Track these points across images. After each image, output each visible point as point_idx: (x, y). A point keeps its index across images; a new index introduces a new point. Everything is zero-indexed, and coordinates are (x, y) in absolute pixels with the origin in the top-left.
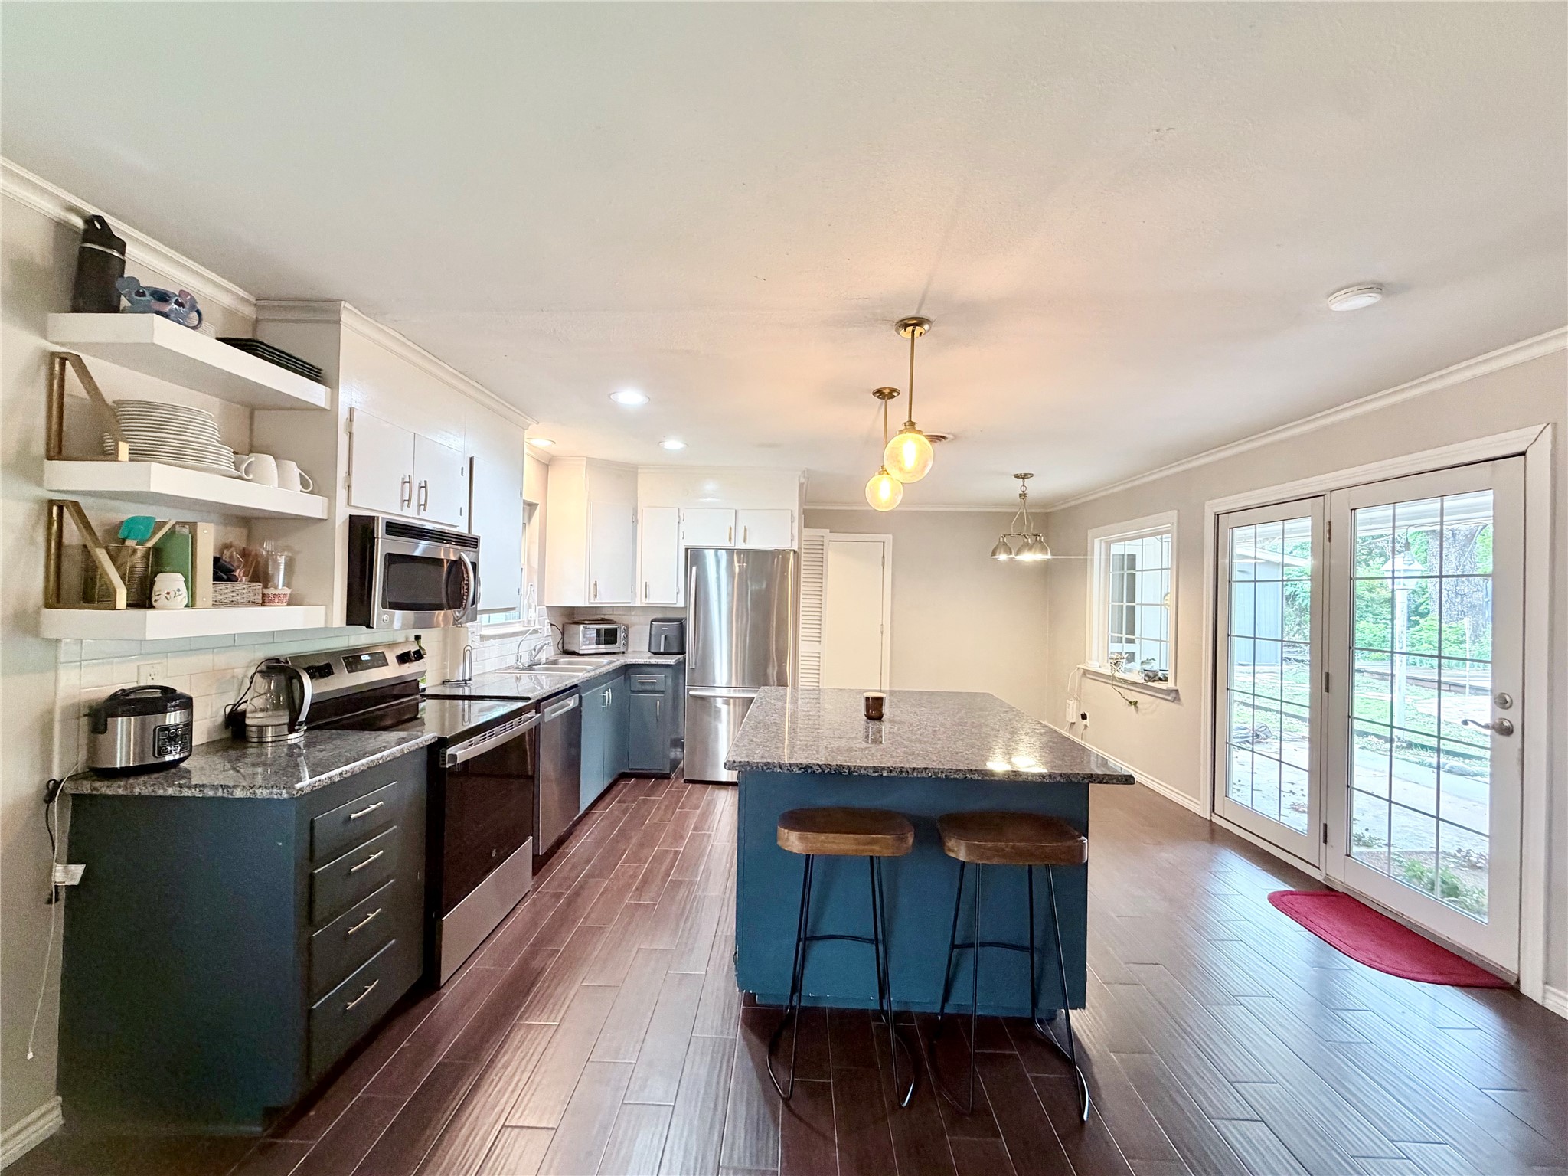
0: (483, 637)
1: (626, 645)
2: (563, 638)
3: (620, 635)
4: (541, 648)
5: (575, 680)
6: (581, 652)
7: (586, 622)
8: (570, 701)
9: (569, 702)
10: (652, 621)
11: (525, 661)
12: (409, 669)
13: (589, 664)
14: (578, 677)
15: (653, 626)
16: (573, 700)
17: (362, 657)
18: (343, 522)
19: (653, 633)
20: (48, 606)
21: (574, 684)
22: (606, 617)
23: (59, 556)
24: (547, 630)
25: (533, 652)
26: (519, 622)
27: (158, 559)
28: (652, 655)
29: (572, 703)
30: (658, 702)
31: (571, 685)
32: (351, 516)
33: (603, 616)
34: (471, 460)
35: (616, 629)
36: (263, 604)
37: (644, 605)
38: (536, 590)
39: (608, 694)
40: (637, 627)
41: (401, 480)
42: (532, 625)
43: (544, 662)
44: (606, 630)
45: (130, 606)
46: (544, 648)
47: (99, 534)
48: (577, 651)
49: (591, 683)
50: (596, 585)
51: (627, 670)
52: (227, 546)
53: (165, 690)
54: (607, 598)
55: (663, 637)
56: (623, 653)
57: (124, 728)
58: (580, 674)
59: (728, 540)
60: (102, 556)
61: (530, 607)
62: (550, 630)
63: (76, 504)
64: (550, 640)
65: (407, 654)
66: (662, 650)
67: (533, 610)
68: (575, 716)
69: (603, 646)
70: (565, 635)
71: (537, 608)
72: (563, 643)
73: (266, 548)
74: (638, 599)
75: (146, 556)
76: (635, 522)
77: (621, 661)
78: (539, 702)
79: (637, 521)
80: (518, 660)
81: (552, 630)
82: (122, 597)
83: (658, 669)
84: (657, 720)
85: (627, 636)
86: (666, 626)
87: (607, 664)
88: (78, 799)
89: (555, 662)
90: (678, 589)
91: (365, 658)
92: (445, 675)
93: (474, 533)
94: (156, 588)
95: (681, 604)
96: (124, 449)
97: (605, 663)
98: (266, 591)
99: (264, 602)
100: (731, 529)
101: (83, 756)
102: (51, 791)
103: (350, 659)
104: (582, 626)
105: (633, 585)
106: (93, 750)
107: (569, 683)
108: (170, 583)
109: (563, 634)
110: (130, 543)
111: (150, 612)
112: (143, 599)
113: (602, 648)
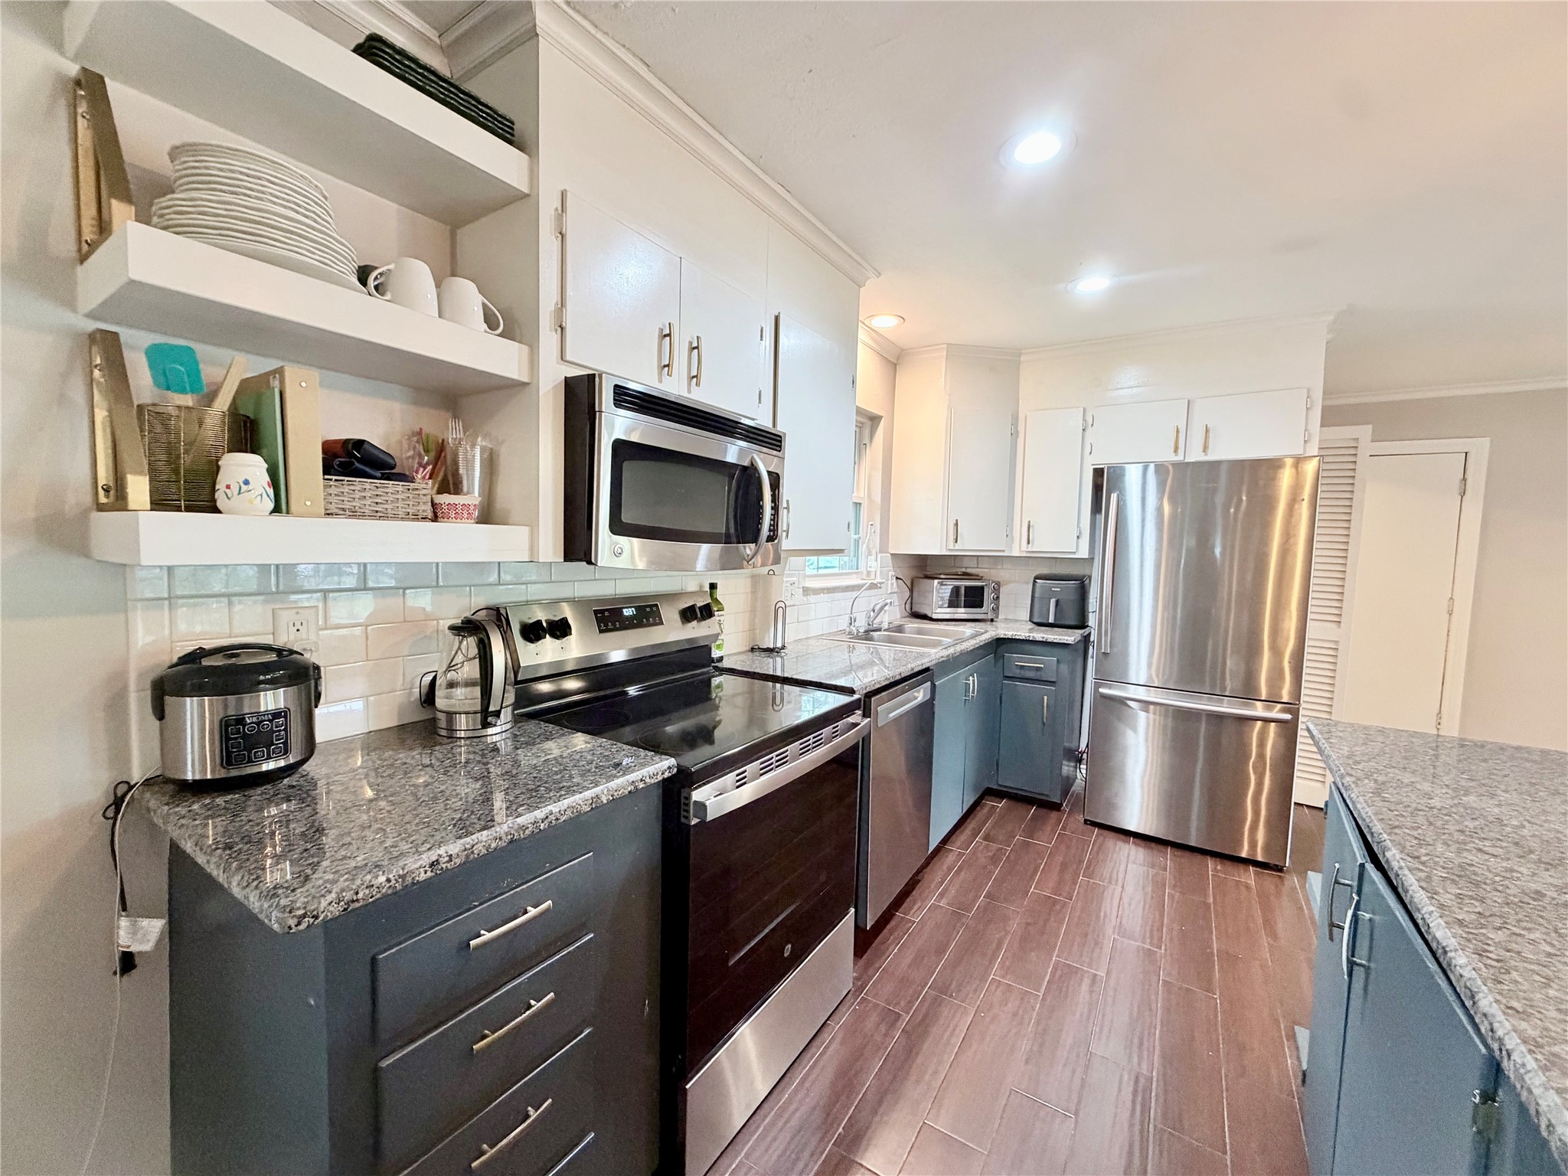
0: (806, 591)
1: (996, 610)
2: (911, 596)
3: (988, 596)
4: (882, 608)
5: (926, 660)
6: (935, 616)
7: (942, 576)
8: (918, 691)
9: (916, 694)
10: (1037, 578)
11: (861, 624)
12: (696, 631)
13: (946, 635)
14: (931, 656)
15: (1037, 585)
16: (922, 691)
17: (624, 610)
18: (555, 387)
19: (1036, 595)
21: (924, 667)
22: (969, 571)
24: (892, 585)
25: (872, 613)
26: (856, 573)
28: (1033, 626)
29: (920, 695)
30: (1046, 697)
31: (920, 668)
32: (566, 378)
33: (964, 570)
34: (777, 319)
35: (982, 588)
36: (435, 518)
37: (1024, 555)
38: (878, 531)
39: (973, 681)
40: (1011, 586)
41: (657, 334)
42: (873, 576)
43: (886, 627)
44: (967, 588)
46: (886, 608)
48: (930, 615)
49: (949, 665)
50: (956, 525)
51: (1000, 644)
54: (970, 544)
55: (1053, 602)
56: (992, 620)
58: (933, 651)
59: (1173, 449)
61: (870, 554)
62: (895, 584)
64: (895, 599)
65: (692, 608)
66: (1051, 620)
67: (873, 557)
68: (926, 713)
69: (962, 610)
70: (915, 594)
71: (879, 555)
72: (911, 603)
73: (453, 432)
74: (1016, 545)
76: (1015, 435)
77: (990, 633)
78: (869, 695)
79: (1017, 432)
80: (851, 624)
81: (898, 586)
83: (1048, 649)
84: (1044, 724)
85: (998, 597)
86: (1056, 587)
87: (970, 636)
89: (900, 629)
90: (1080, 533)
91: (628, 612)
92: (754, 639)
93: (780, 429)
95: (1084, 553)
97: (968, 634)
98: (438, 499)
99: (437, 515)
100: (1178, 431)
102: (119, 798)
103: (606, 614)
104: (936, 581)
105: (1010, 525)
107: (917, 665)
109: (911, 590)
113: (961, 612)
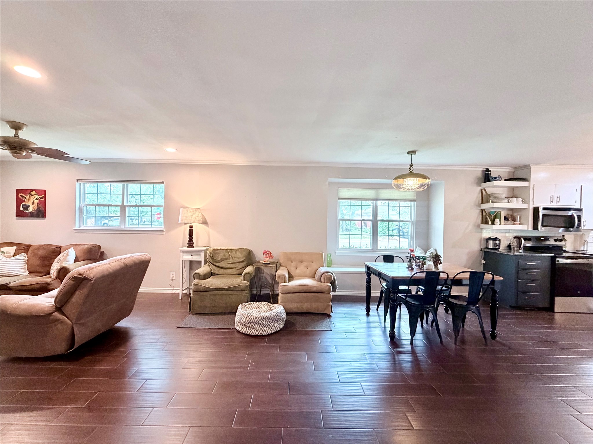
12: (558, 243)
18: (532, 209)
20: (481, 224)
23: (482, 217)
27: (495, 217)
32: (534, 207)
34: (582, 186)
36: (514, 225)
45: (491, 224)
47: (487, 214)
52: (508, 214)
53: (496, 238)
57: (491, 242)
60: (487, 217)
63: (484, 210)
65: (557, 239)
73: (515, 214)
75: (494, 217)
82: (490, 223)
88: (485, 251)
91: (542, 239)
92: (577, 248)
93: (582, 208)
94: (495, 221)
96: (490, 201)
98: (514, 222)
99: (514, 224)
101: (485, 246)
102: (481, 250)
103: (537, 238)
106: (486, 245)
108: (497, 221)
110: (491, 215)
111: (493, 225)
112: (493, 223)
